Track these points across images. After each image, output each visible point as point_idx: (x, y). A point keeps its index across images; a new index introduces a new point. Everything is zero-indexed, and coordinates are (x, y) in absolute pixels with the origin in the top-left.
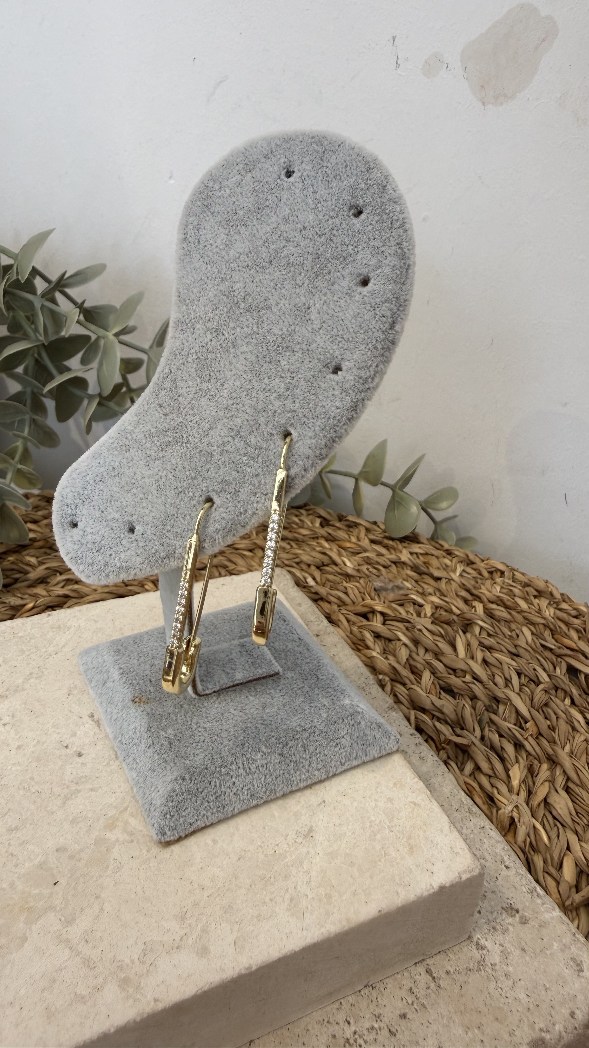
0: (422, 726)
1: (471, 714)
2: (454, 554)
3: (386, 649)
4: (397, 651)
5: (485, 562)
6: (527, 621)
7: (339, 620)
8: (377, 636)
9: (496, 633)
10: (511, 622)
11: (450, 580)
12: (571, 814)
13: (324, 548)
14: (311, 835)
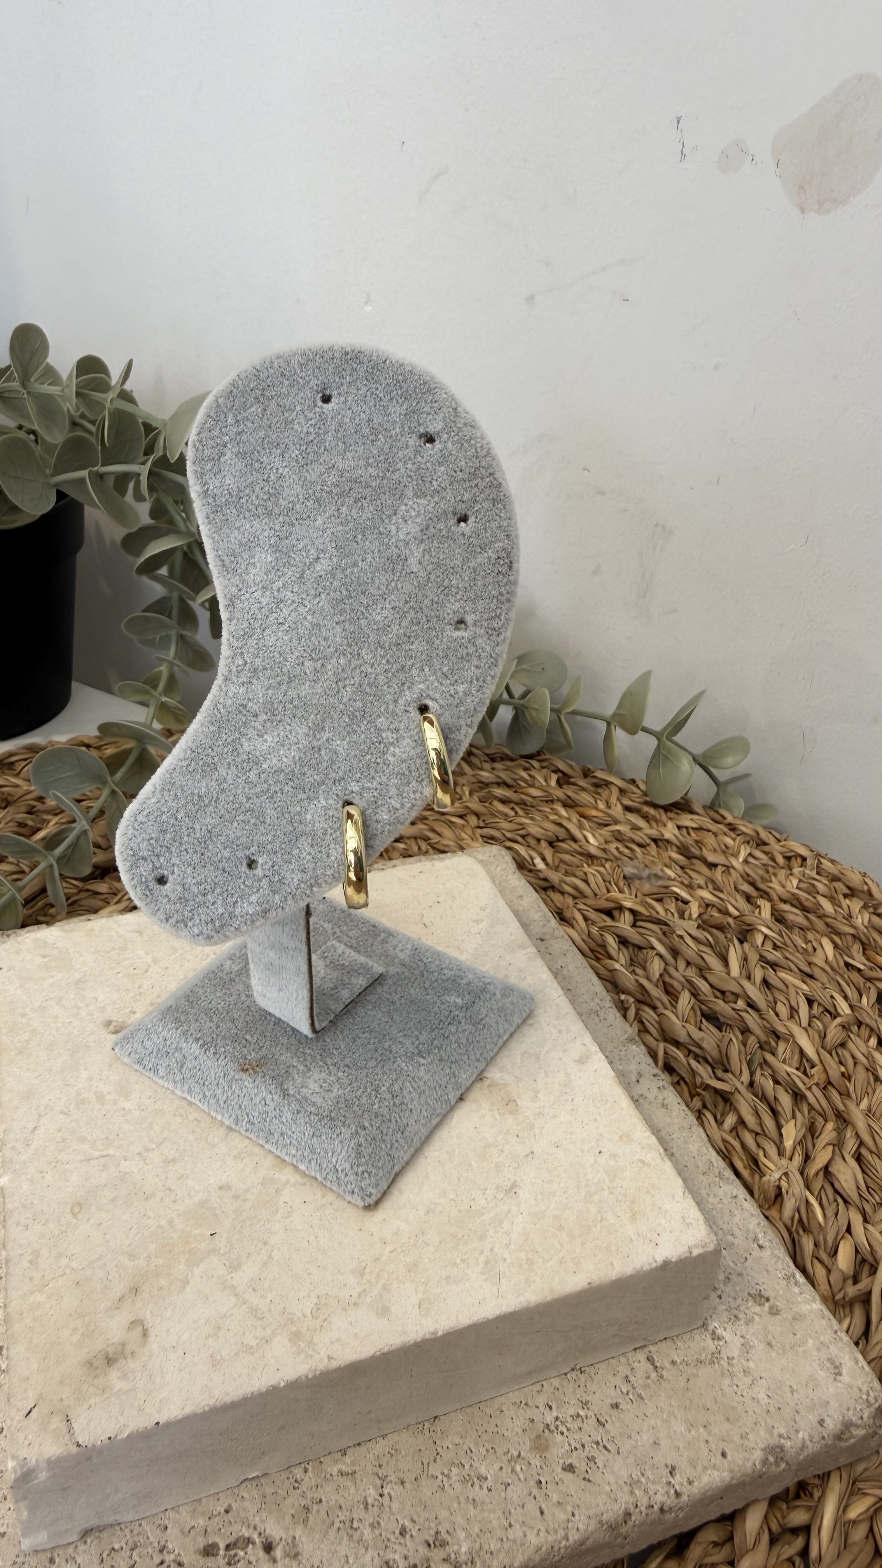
0: (673, 1064)
1: (739, 1051)
2: (740, 830)
3: (635, 959)
4: (648, 964)
5: (782, 843)
6: (830, 930)
7: (574, 918)
8: (623, 942)
9: (785, 944)
10: (808, 930)
11: (728, 868)
12: (858, 1188)
13: (560, 816)
14: (515, 1190)
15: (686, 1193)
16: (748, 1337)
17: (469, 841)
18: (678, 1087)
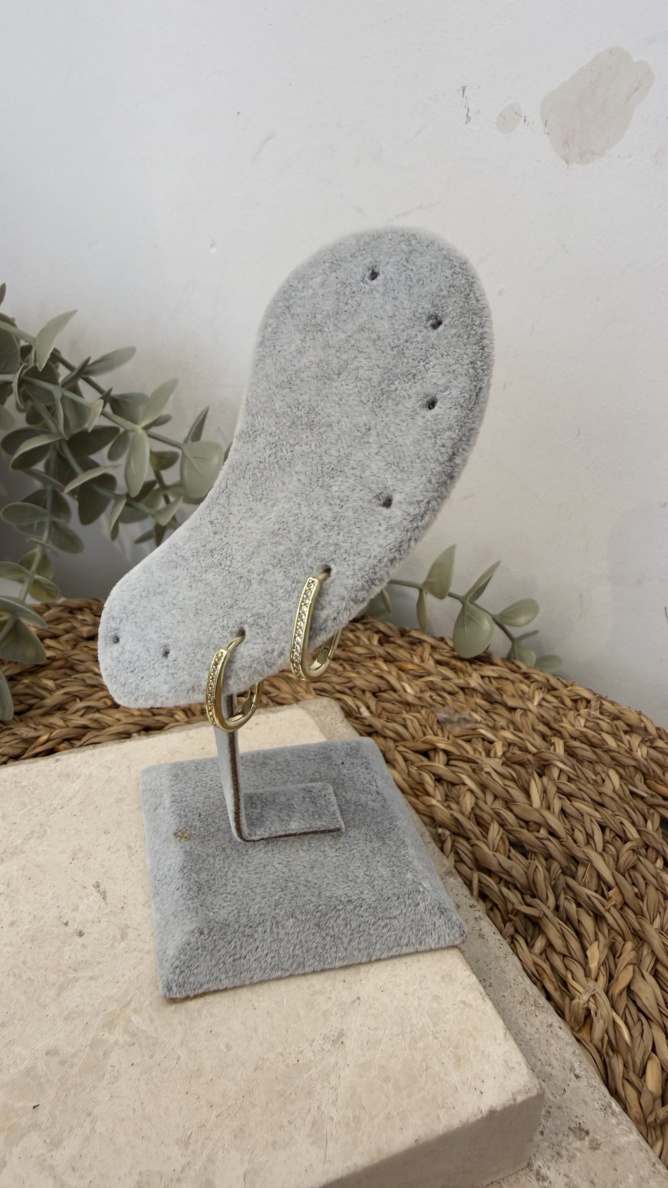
0: (487, 892)
1: (545, 878)
2: (533, 678)
3: (449, 794)
4: (461, 799)
5: (569, 688)
6: (615, 763)
7: (395, 760)
8: (439, 779)
9: (578, 776)
10: (596, 762)
11: (526, 711)
12: (658, 1004)
13: (382, 670)
14: (341, 1040)
15: (508, 1035)
16: (571, 1175)
17: (304, 694)
18: (491, 914)
